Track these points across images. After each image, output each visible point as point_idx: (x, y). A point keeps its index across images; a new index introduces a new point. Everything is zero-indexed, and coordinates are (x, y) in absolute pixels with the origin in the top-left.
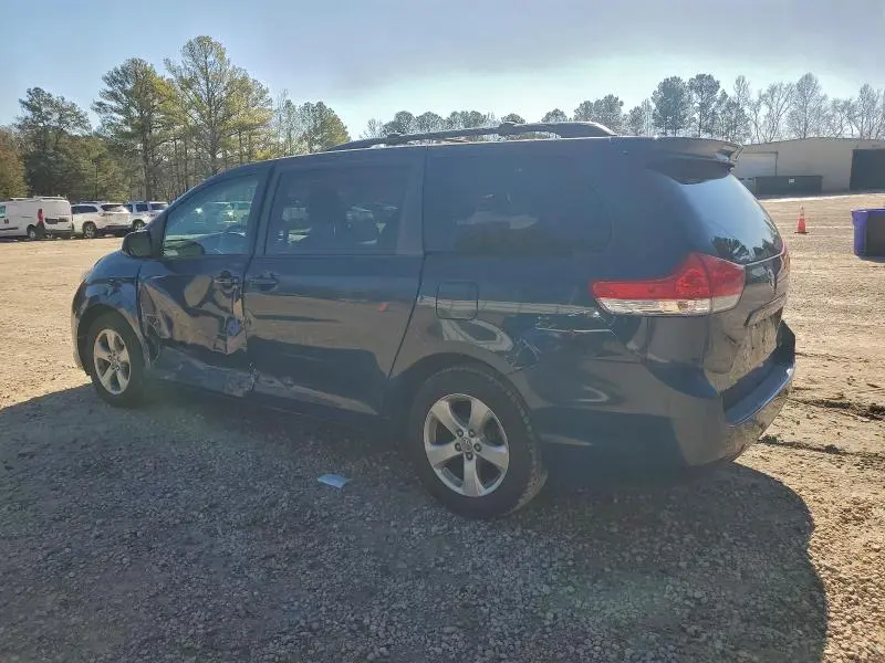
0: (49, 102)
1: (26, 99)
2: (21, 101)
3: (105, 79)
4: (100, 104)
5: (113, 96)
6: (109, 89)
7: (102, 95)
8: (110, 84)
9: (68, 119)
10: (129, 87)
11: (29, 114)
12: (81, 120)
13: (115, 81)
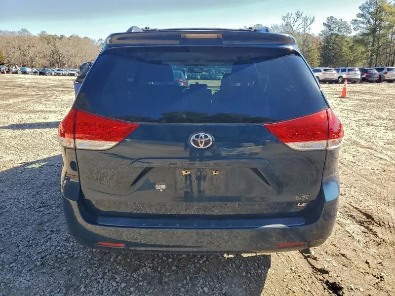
0: (335, 23)
1: (326, 22)
2: (324, 23)
3: (360, 8)
4: (355, 20)
5: (363, 16)
6: (361, 12)
7: (358, 16)
8: (362, 10)
9: (342, 29)
10: (371, 10)
11: (326, 28)
12: (348, 29)
13: (365, 8)
